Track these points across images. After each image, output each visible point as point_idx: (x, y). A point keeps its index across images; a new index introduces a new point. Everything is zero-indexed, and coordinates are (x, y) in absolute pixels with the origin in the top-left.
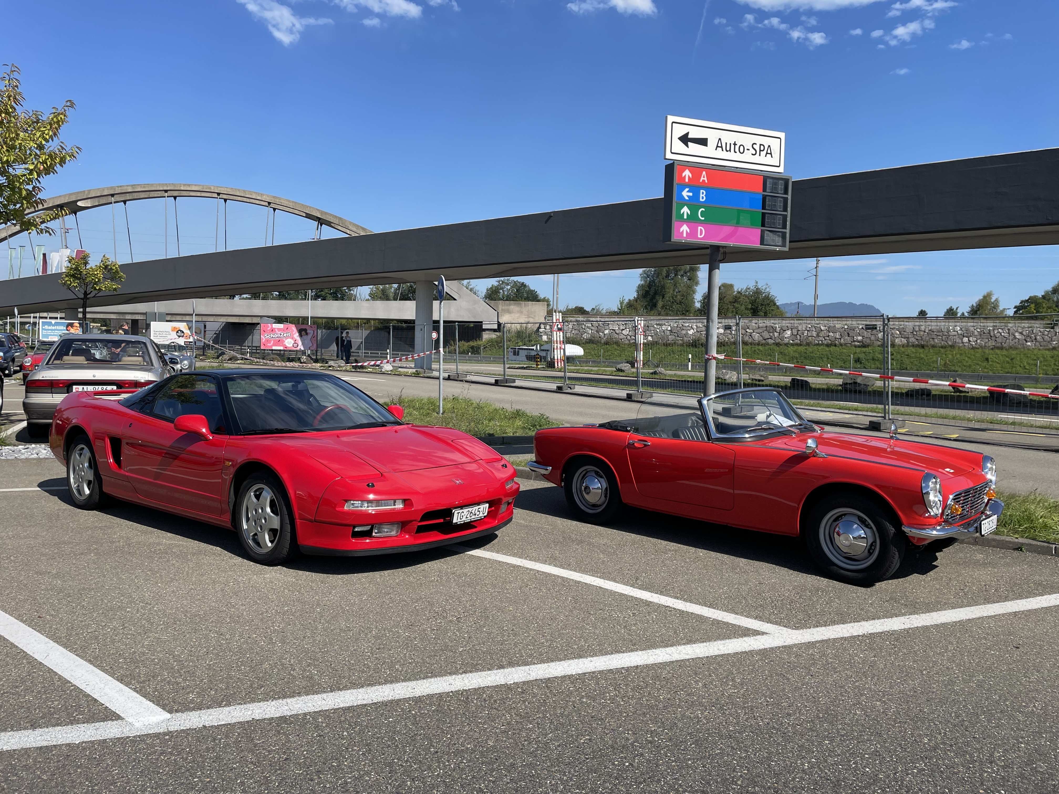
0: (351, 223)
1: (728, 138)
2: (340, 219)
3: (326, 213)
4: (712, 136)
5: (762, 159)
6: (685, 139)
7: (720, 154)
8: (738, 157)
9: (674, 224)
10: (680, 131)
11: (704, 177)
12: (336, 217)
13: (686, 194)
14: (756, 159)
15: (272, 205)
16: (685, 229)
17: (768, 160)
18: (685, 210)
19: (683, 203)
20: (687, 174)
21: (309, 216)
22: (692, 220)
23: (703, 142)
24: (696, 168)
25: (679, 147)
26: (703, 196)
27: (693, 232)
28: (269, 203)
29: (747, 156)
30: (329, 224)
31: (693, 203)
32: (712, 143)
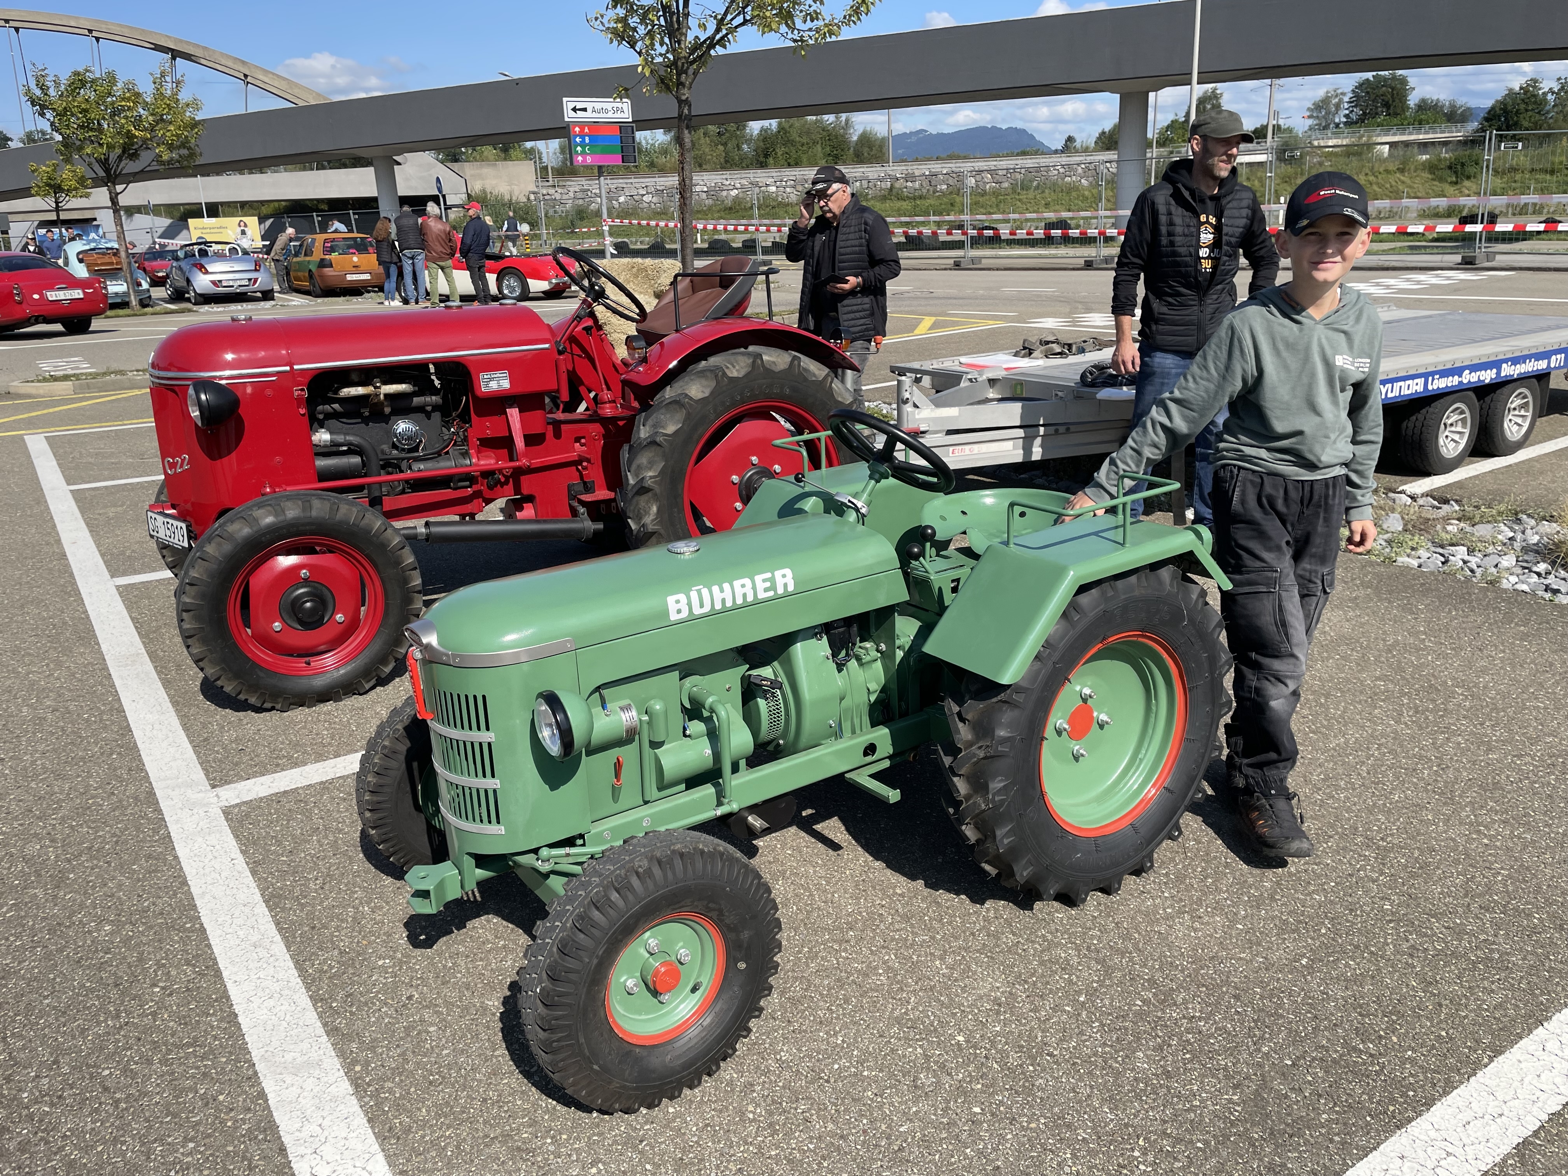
0: (222, 54)
1: (598, 106)
2: (205, 48)
3: (181, 41)
4: (589, 106)
5: (619, 115)
6: (575, 110)
7: (595, 115)
8: (605, 115)
9: (574, 156)
10: (571, 105)
11: (586, 130)
12: (198, 46)
13: (578, 140)
14: (616, 115)
15: (95, 34)
16: (580, 158)
17: (622, 115)
18: (579, 149)
19: (577, 145)
20: (577, 129)
21: (158, 48)
22: (583, 154)
23: (585, 110)
24: (582, 125)
25: (572, 114)
26: (587, 140)
27: (584, 160)
28: (90, 31)
29: (610, 115)
30: (188, 57)
31: (583, 144)
32: (589, 110)
